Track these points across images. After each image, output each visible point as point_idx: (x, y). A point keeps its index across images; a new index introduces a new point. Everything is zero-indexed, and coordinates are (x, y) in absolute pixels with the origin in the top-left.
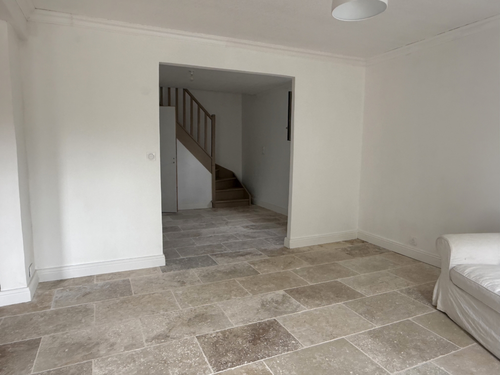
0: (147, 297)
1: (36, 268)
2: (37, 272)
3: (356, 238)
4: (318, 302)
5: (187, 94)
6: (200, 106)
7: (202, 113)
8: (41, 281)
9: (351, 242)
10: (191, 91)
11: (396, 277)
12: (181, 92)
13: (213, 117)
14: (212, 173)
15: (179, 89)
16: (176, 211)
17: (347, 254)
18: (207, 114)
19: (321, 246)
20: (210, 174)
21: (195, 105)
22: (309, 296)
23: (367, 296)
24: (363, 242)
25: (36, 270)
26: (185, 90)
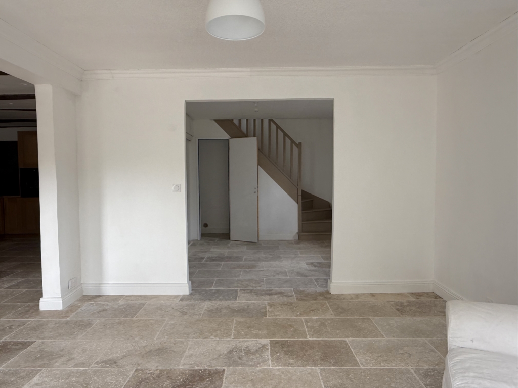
0: (142, 322)
1: (82, 282)
2: (83, 285)
3: (431, 291)
4: (291, 361)
5: (272, 123)
6: (285, 135)
7: (288, 142)
8: (84, 294)
9: (418, 295)
10: (276, 121)
11: (432, 351)
12: (266, 123)
13: (299, 146)
14: (298, 203)
15: (264, 120)
16: (257, 241)
17: (397, 309)
18: (293, 142)
19: (373, 295)
20: (296, 204)
21: (280, 133)
22: (289, 353)
23: (362, 367)
24: (437, 297)
25: (82, 284)
26: (271, 120)
